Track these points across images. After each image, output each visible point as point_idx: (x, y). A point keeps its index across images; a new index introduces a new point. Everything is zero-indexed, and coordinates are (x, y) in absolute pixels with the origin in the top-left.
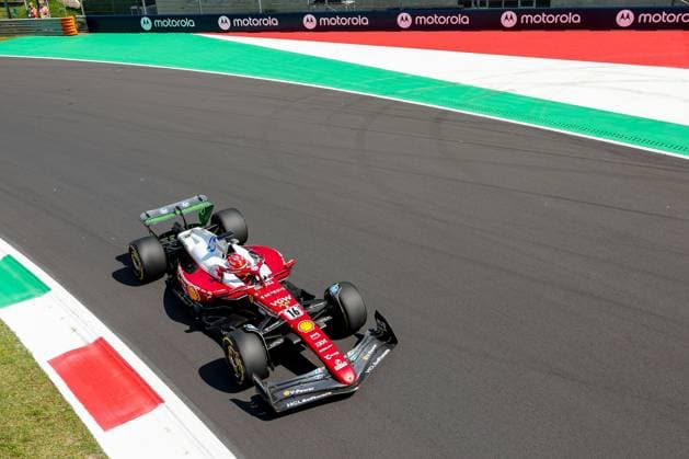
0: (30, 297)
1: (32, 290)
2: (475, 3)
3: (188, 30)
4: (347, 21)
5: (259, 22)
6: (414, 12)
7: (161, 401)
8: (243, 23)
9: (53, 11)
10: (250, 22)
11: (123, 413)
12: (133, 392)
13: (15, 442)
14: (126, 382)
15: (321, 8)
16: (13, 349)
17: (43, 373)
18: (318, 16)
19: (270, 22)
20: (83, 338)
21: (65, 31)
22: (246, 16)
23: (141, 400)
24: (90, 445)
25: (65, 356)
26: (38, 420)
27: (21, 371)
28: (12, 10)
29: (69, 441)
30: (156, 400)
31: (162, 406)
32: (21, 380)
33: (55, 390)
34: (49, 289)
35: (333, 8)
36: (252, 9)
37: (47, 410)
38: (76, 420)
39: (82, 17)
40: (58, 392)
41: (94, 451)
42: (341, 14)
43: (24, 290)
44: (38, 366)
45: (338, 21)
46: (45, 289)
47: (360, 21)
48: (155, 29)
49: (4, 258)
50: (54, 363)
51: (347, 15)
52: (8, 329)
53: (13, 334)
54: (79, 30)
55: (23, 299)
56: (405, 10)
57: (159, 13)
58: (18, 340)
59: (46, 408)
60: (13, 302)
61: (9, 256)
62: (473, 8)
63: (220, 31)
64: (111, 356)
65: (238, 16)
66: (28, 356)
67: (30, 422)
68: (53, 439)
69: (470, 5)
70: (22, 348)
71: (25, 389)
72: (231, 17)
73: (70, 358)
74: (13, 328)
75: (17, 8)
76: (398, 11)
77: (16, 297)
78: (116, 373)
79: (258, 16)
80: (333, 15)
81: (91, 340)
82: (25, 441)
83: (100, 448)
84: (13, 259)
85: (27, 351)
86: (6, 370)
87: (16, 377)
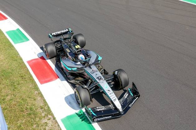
0: (23, 42)
1: (24, 40)
11: (47, 80)
12: (50, 74)
13: (15, 84)
14: (48, 71)
16: (17, 57)
17: (25, 65)
23: (52, 76)
24: (37, 88)
26: (23, 79)
27: (19, 64)
29: (31, 86)
32: (19, 66)
33: (28, 70)
34: (29, 40)
37: (25, 76)
38: (33, 80)
40: (29, 71)
41: (38, 90)
44: (24, 63)
49: (17, 29)
50: (29, 62)
52: (16, 50)
53: (18, 52)
55: (21, 42)
58: (19, 54)
59: (25, 75)
61: (18, 29)
64: (46, 64)
66: (21, 59)
67: (20, 79)
68: (26, 85)
70: (20, 56)
71: (19, 69)
73: (33, 61)
77: (20, 41)
78: (46, 67)
81: (40, 57)
82: (18, 84)
83: (39, 89)
84: (19, 30)
85: (21, 58)
86: (15, 63)
87: (17, 65)
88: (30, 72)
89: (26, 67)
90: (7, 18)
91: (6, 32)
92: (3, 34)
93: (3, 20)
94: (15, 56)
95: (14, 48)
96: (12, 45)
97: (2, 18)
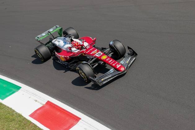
0: (13, 93)
1: (14, 90)
7: (80, 119)
12: (67, 118)
14: (63, 116)
16: (13, 115)
20: (41, 103)
23: (71, 121)
25: (36, 111)
27: (19, 123)
30: (78, 119)
31: (80, 121)
32: (20, 126)
33: (36, 126)
34: (21, 88)
40: (37, 126)
43: (11, 91)
44: (25, 118)
46: (19, 88)
50: (32, 115)
52: (8, 107)
53: (11, 109)
55: (11, 94)
58: (14, 111)
64: (54, 107)
66: (20, 116)
70: (17, 113)
73: (38, 112)
74: (10, 107)
78: (58, 113)
81: (44, 103)
85: (19, 114)
86: (12, 124)
87: (17, 125)
88: (39, 127)
89: (31, 123)
94: (9, 115)
95: (4, 105)
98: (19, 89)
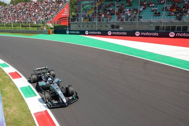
0: (32, 96)
1: (33, 95)
2: (161, 30)
3: (77, 34)
4: (120, 33)
5: (96, 33)
6: (140, 32)
8: (91, 33)
9: (47, 29)
10: (93, 33)
15: (113, 30)
16: (26, 109)
17: (32, 116)
18: (112, 32)
19: (99, 33)
21: (49, 33)
22: (93, 31)
27: (28, 115)
28: (38, 28)
34: (36, 95)
35: (116, 30)
36: (94, 29)
39: (53, 30)
40: (34, 122)
42: (119, 31)
44: (31, 114)
45: (118, 33)
47: (124, 33)
48: (70, 34)
49: (28, 86)
50: (35, 114)
51: (120, 32)
52: (26, 103)
53: (27, 105)
54: (52, 33)
56: (138, 31)
57: (71, 30)
58: (28, 107)
60: (28, 97)
62: (160, 31)
63: (86, 35)
65: (90, 31)
66: (30, 111)
69: (159, 30)
70: (28, 109)
71: (27, 119)
72: (89, 31)
73: (39, 114)
75: (40, 28)
76: (136, 31)
77: (29, 96)
79: (96, 31)
80: (117, 31)
84: (30, 86)
85: (29, 110)
86: (24, 114)
87: (26, 116)
90: (22, 77)
91: (20, 88)
92: (18, 89)
93: (18, 78)
94: (24, 107)
95: (25, 101)
96: (24, 99)
97: (18, 76)
98: (35, 96)
